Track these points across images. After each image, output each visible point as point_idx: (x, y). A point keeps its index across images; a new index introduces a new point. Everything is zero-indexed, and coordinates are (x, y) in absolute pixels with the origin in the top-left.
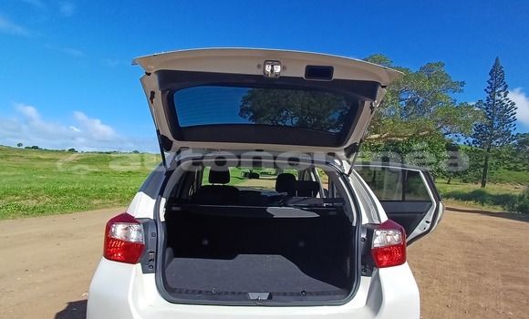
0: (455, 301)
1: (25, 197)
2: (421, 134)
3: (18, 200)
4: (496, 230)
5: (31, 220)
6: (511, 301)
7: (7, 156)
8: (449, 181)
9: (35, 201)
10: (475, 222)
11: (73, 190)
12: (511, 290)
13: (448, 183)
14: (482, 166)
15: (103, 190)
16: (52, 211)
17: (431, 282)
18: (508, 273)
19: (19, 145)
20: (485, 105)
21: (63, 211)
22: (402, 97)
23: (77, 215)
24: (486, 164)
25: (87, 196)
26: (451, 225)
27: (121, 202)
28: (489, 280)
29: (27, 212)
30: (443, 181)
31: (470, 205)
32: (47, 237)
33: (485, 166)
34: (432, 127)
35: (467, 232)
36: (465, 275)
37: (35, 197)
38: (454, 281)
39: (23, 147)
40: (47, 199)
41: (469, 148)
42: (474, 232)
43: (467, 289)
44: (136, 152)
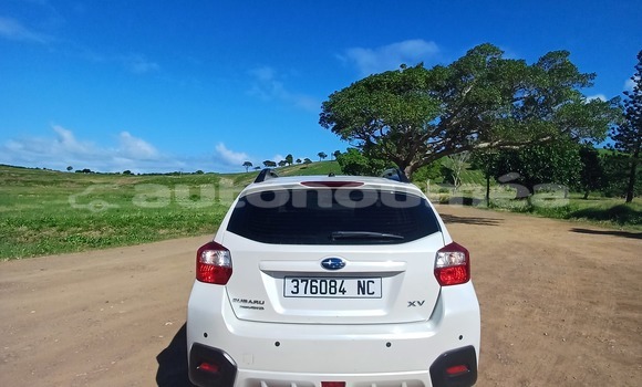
0: (554, 329)
1: (87, 228)
2: (541, 140)
3: (80, 232)
4: (631, 254)
5: (98, 253)
6: (619, 329)
7: (56, 182)
8: (586, 195)
9: (98, 232)
10: (606, 245)
11: (137, 218)
12: (623, 318)
13: (585, 198)
14: (628, 176)
15: (169, 219)
16: (118, 243)
17: (531, 311)
18: (626, 301)
19: (69, 168)
20: (631, 97)
21: (129, 241)
22: (515, 97)
23: (145, 246)
24: (633, 172)
25: (153, 225)
26: (573, 250)
27: (189, 231)
28: (600, 309)
29: (94, 244)
30: (579, 195)
31: (606, 225)
32: (118, 269)
33: (632, 176)
34: (554, 131)
35: (591, 257)
36: (574, 303)
37: (98, 228)
38: (560, 310)
39: (73, 171)
40: (111, 230)
41: (610, 153)
42: (600, 258)
43: (572, 318)
44: (200, 172)
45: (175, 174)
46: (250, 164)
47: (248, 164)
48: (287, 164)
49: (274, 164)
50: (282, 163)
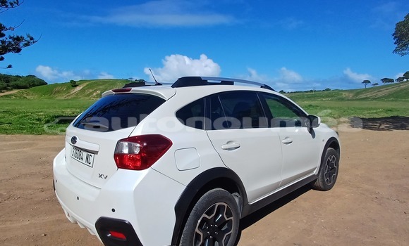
44: (328, 90)
45: (311, 91)
46: (369, 82)
47: (366, 82)
48: (405, 80)
49: (392, 81)
50: (400, 79)
